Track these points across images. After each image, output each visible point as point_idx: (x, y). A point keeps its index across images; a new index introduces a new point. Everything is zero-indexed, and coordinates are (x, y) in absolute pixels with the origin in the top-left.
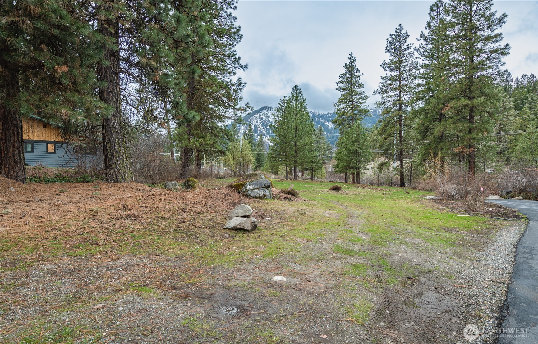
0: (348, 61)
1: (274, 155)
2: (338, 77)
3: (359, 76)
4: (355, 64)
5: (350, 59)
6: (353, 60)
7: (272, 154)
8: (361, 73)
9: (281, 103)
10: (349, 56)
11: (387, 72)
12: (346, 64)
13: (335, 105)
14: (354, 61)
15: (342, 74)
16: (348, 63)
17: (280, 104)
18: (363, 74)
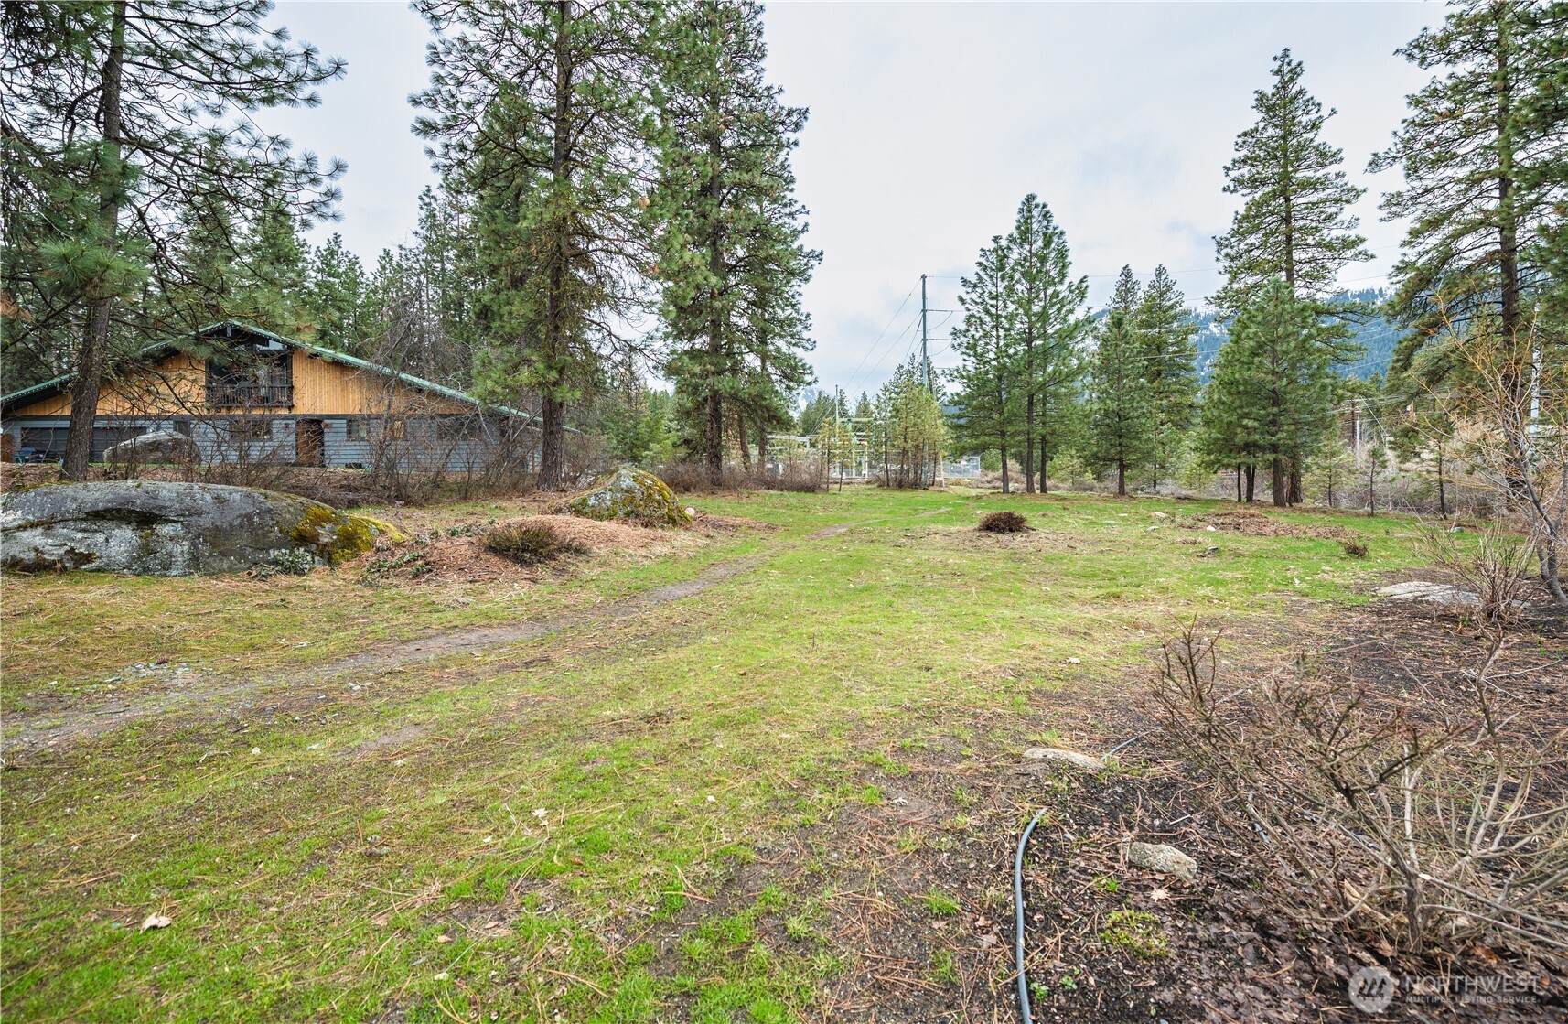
0: (1269, 85)
1: (963, 421)
2: (1233, 147)
3: (1315, 126)
4: (1301, 82)
5: (1278, 72)
6: (1288, 71)
7: (959, 417)
8: (1325, 112)
9: (983, 260)
10: (1276, 65)
11: (1434, 70)
12: (1261, 97)
13: (1219, 244)
14: (1296, 72)
15: (1245, 134)
16: (1269, 91)
17: (980, 264)
18: (1334, 112)
